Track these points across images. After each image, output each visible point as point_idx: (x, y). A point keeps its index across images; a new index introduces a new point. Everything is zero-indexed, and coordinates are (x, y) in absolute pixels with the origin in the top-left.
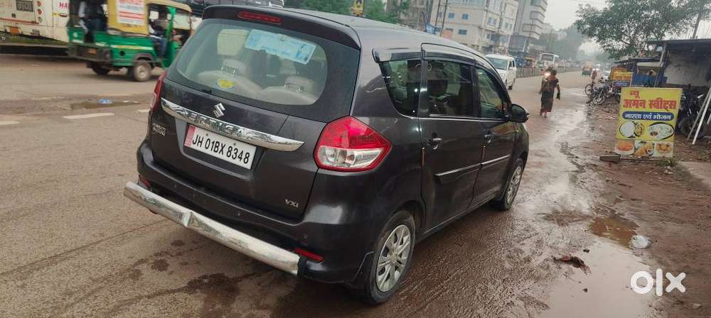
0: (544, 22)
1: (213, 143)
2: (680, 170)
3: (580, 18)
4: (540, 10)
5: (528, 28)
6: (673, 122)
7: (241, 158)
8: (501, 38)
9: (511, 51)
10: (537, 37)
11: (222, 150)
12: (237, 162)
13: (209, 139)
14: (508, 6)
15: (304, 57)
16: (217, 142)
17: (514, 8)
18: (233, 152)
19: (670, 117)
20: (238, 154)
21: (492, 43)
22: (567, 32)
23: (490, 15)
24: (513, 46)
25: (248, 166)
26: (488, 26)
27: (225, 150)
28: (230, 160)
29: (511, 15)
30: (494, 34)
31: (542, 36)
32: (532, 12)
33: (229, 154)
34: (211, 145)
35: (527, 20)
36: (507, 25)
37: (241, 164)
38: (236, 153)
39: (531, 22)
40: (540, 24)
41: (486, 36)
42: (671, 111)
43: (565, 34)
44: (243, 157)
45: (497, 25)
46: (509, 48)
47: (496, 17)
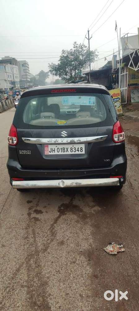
0: (30, 73)
1: (61, 149)
2: (127, 116)
3: (50, 69)
4: (27, 68)
5: (25, 77)
6: (120, 101)
7: (78, 151)
8: (16, 83)
9: (22, 88)
10: (29, 80)
11: (67, 150)
12: (77, 153)
13: (58, 148)
14: (14, 69)
15: (93, 103)
16: (63, 148)
17: (16, 69)
18: (73, 150)
19: (119, 99)
20: (76, 150)
21: (13, 86)
22: (39, 76)
23: (8, 74)
24: (21, 86)
25: (83, 152)
26: (9, 79)
27: (69, 150)
28: (73, 153)
29: (17, 72)
30: (12, 82)
31: (31, 79)
32: (24, 69)
33: (72, 151)
34: (60, 150)
35: (23, 73)
36: (16, 77)
37: (80, 153)
38: (75, 150)
39: (25, 74)
40: (29, 74)
41: (9, 83)
42: (119, 97)
43: (38, 76)
44: (80, 150)
45: (12, 78)
46: (20, 87)
47: (10, 74)
